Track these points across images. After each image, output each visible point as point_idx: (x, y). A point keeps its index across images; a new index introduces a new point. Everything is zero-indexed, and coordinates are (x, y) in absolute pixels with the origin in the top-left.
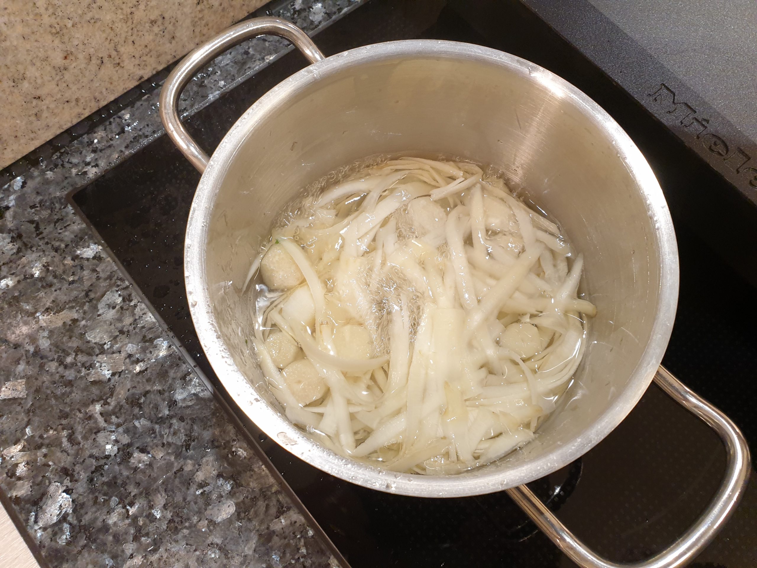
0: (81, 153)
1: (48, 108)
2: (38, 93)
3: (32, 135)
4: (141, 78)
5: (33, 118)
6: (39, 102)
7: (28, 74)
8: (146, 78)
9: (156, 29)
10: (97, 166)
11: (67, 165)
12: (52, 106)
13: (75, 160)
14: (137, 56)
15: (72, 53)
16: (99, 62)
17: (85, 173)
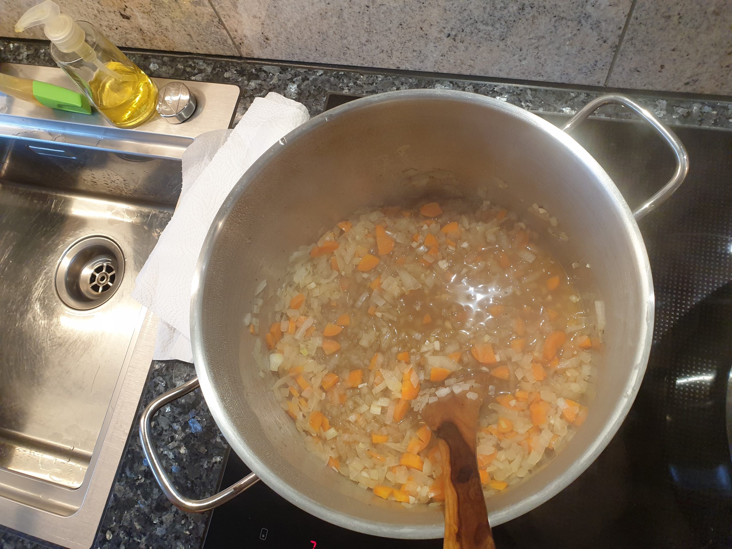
0: (350, 80)
1: (350, 54)
2: (349, 47)
3: (338, 59)
4: (399, 67)
5: (342, 54)
6: (348, 50)
7: (348, 38)
8: (401, 69)
9: (415, 54)
10: (349, 90)
11: (341, 81)
12: (352, 54)
13: (345, 81)
14: (400, 58)
15: (370, 41)
16: (381, 51)
17: (343, 89)
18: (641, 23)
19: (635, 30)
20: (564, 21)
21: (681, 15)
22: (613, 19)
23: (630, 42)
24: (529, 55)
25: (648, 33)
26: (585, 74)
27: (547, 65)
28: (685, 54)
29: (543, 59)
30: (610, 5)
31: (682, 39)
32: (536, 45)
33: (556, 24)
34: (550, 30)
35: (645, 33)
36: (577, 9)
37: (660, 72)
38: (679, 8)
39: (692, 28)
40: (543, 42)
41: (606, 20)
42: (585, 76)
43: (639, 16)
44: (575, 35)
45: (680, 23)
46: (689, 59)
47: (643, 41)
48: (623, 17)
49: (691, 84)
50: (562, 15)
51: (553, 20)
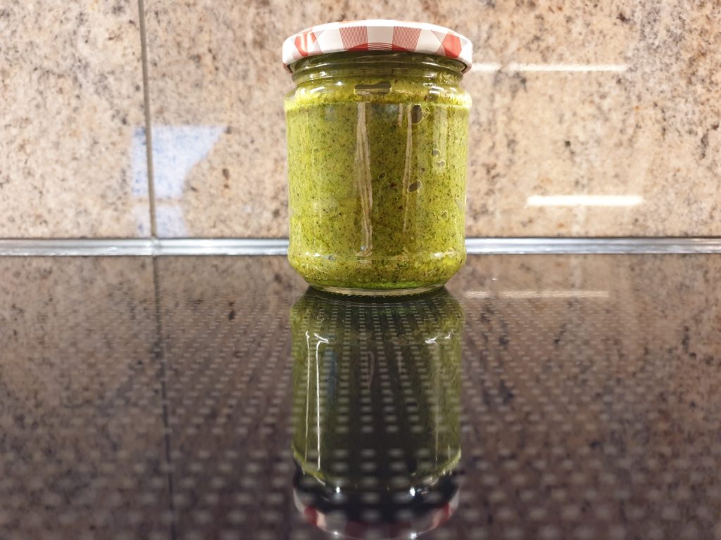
18: (164, 75)
19: (161, 91)
20: (52, 80)
21: (214, 52)
22: (122, 67)
23: (161, 119)
24: (14, 168)
25: (179, 94)
26: (113, 207)
27: (48, 191)
28: (248, 140)
29: (37, 176)
30: (110, 39)
31: (232, 105)
32: (19, 141)
33: (42, 88)
34: (34, 103)
35: (175, 95)
36: (64, 48)
37: (226, 186)
38: (205, 37)
39: (238, 78)
40: (30, 132)
41: (113, 73)
42: (116, 214)
43: (157, 58)
44: (76, 110)
45: (217, 69)
46: (257, 150)
47: (180, 116)
48: (135, 64)
49: (282, 213)
50: (47, 64)
51: (35, 76)
